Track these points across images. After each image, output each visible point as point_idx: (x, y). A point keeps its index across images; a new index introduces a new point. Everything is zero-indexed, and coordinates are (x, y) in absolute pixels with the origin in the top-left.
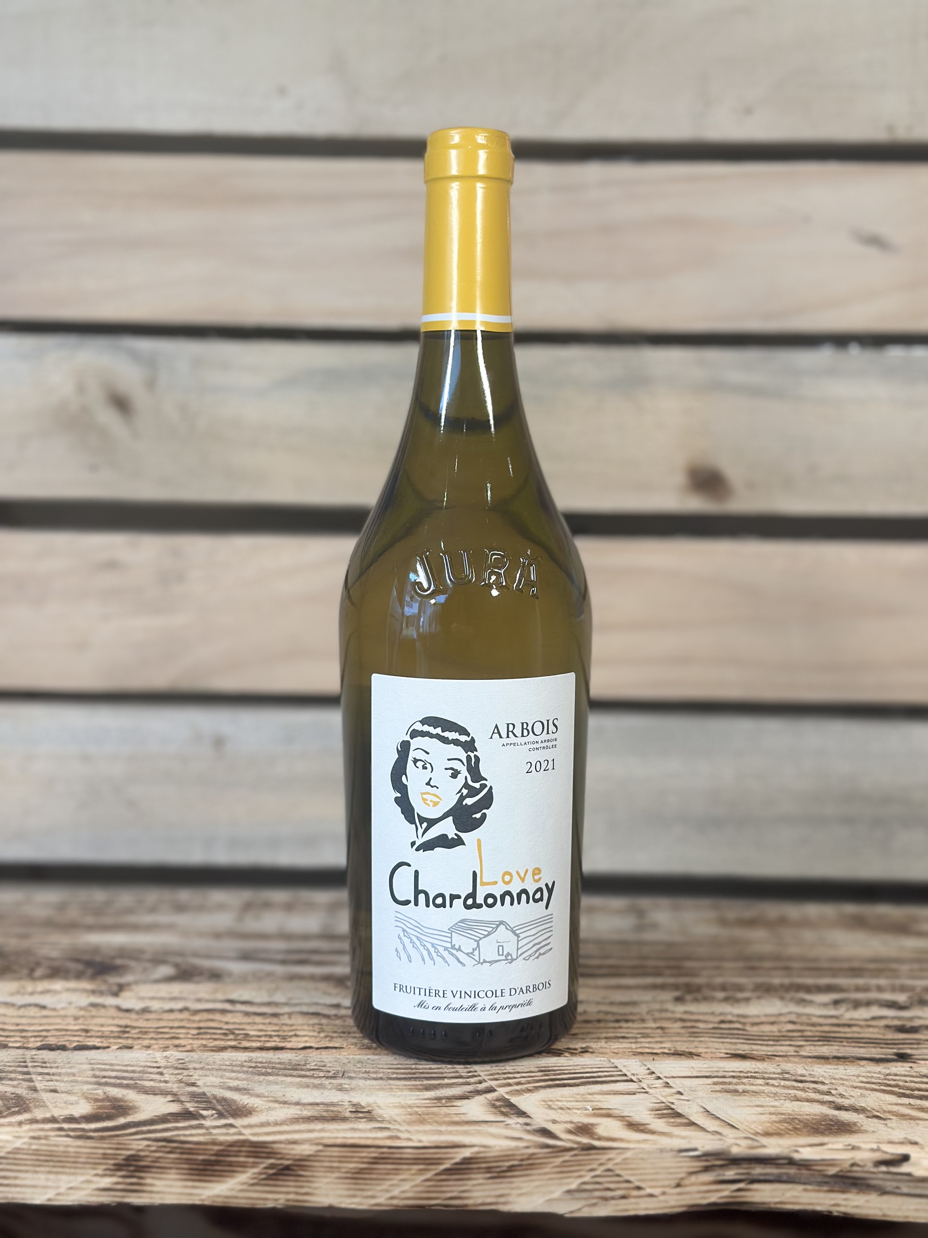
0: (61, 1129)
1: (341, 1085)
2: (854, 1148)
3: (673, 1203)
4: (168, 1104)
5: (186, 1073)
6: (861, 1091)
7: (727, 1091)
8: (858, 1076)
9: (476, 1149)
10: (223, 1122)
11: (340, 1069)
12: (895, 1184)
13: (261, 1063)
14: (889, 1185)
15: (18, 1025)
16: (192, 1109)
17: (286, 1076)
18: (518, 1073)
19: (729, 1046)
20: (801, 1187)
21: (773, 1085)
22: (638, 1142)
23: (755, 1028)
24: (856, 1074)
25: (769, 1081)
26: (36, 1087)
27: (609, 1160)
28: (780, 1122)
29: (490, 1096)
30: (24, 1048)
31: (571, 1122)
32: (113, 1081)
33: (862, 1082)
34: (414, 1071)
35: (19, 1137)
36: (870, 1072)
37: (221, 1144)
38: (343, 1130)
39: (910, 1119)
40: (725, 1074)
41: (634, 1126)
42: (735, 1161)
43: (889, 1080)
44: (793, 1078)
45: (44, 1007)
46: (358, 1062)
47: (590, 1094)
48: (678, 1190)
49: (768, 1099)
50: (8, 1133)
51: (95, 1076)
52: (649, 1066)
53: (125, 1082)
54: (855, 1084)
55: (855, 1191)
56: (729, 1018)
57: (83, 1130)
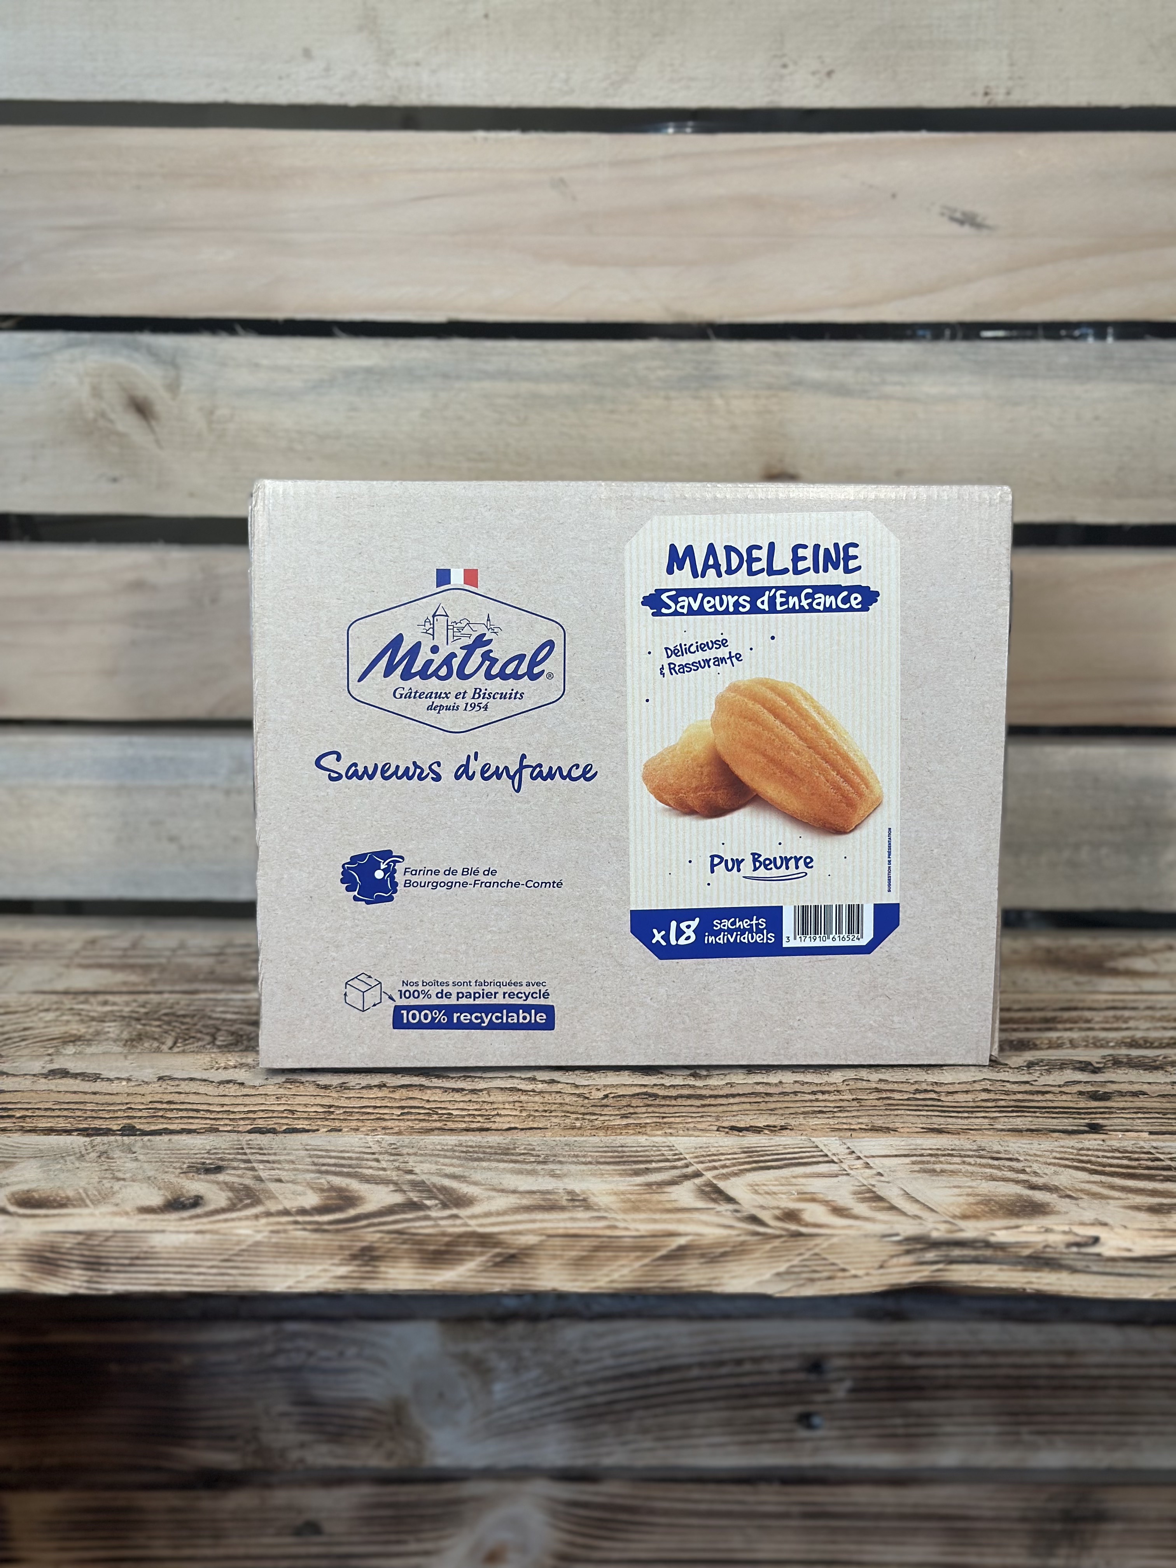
0: (296, 1223)
1: (553, 1170)
2: (1048, 1231)
3: (875, 1283)
4: (392, 1194)
5: (401, 1159)
6: (1053, 1168)
7: (925, 1171)
8: (1052, 1151)
9: (689, 1238)
10: (447, 1212)
11: (549, 1152)
12: (1084, 1263)
13: (471, 1147)
14: (1080, 1265)
15: (223, 1105)
16: (415, 1199)
17: (499, 1161)
18: (722, 1154)
19: (924, 1119)
20: (996, 1267)
21: (970, 1164)
22: (843, 1228)
23: (950, 1098)
24: (1050, 1149)
25: (967, 1160)
26: (260, 1177)
27: (816, 1245)
28: (977, 1204)
29: (698, 1181)
30: (235, 1131)
31: (778, 1208)
32: (333, 1169)
33: (1055, 1158)
34: (621, 1154)
35: (259, 1232)
36: (1063, 1147)
37: (450, 1235)
38: (564, 1220)
39: (1101, 1198)
40: (923, 1152)
41: (839, 1211)
42: (935, 1244)
43: (1082, 1155)
44: (989, 1155)
45: (242, 1084)
46: (566, 1145)
47: (794, 1177)
48: (882, 1271)
49: (965, 1179)
50: (247, 1227)
51: (315, 1164)
52: (849, 1145)
53: (345, 1170)
54: (1049, 1161)
55: (1047, 1270)
56: (924, 1086)
57: (317, 1223)
